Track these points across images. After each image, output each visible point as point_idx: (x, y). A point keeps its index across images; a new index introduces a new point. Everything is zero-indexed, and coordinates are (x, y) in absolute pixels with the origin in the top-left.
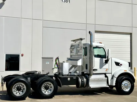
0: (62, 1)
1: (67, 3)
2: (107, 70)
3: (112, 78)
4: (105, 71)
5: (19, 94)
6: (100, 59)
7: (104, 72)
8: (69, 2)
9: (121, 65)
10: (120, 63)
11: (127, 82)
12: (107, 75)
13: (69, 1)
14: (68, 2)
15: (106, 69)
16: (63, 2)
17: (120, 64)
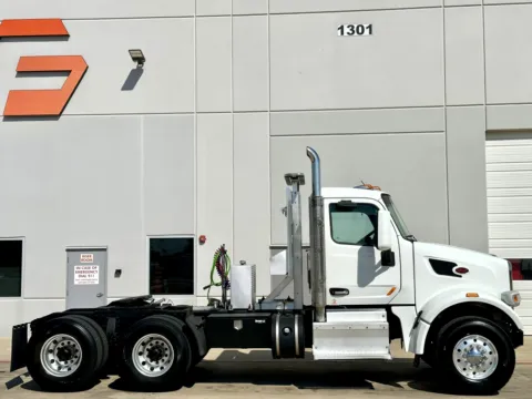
0: (342, 33)
1: (360, 37)
2: (392, 291)
3: (416, 325)
4: (385, 296)
5: (66, 370)
6: (360, 252)
7: (382, 298)
8: (370, 33)
9: (464, 271)
10: (455, 265)
11: (480, 343)
12: (395, 310)
13: (370, 27)
14: (367, 31)
15: (390, 289)
16: (345, 34)
17: (454, 269)
